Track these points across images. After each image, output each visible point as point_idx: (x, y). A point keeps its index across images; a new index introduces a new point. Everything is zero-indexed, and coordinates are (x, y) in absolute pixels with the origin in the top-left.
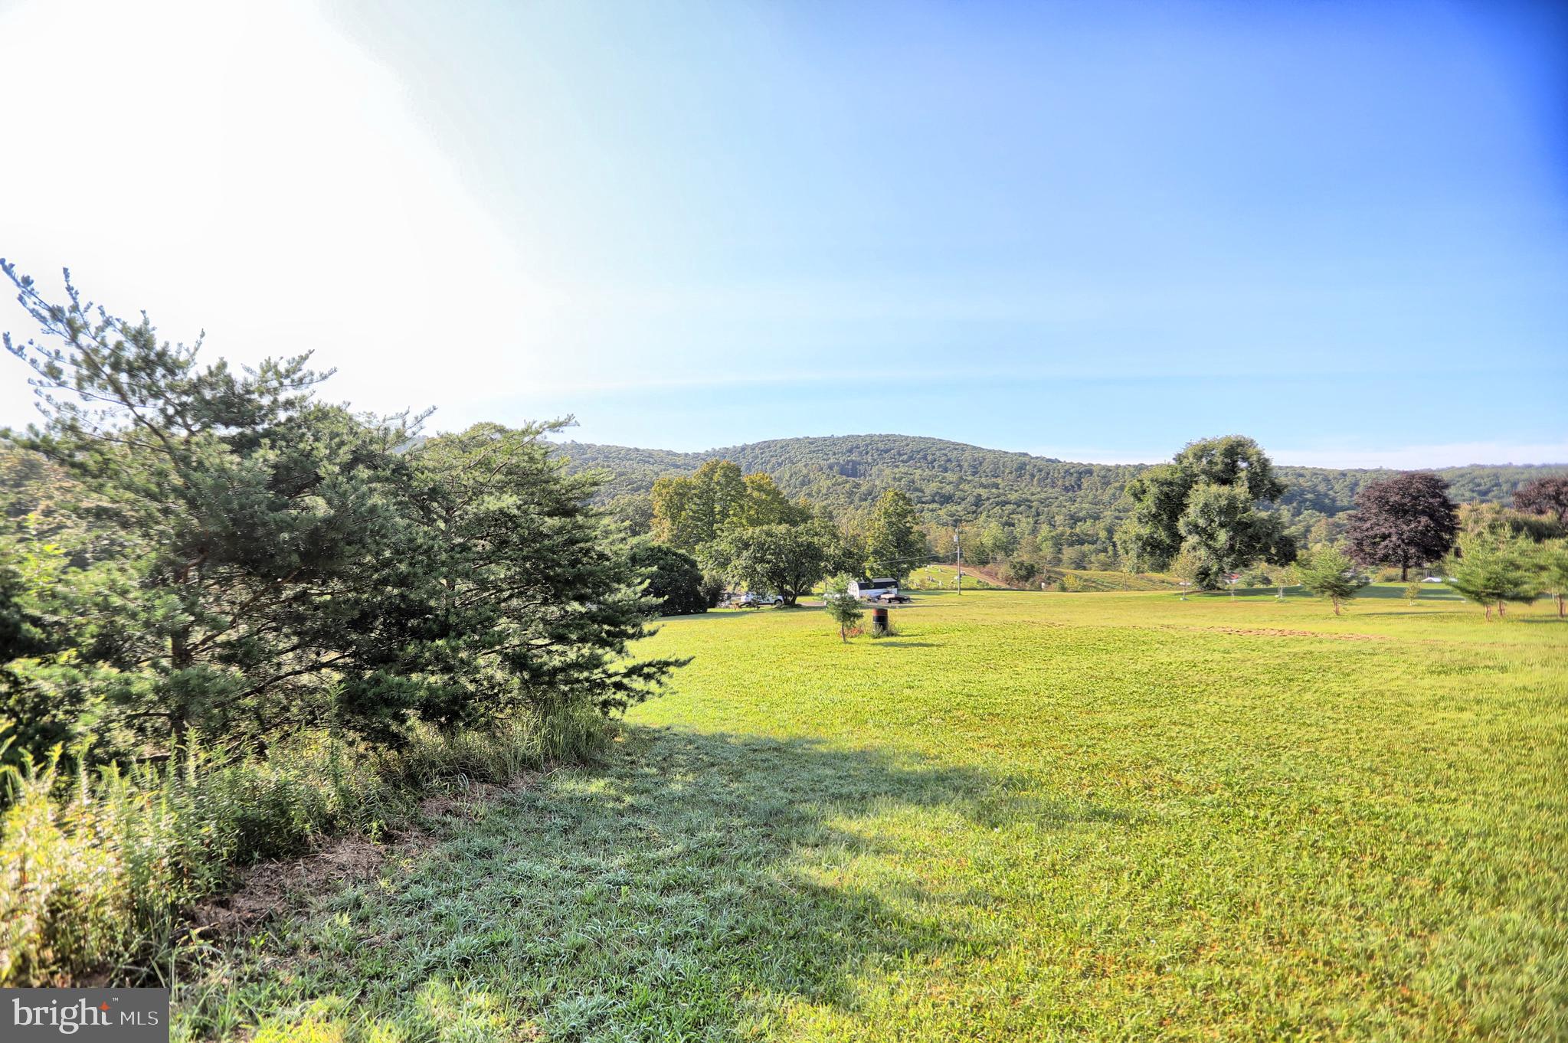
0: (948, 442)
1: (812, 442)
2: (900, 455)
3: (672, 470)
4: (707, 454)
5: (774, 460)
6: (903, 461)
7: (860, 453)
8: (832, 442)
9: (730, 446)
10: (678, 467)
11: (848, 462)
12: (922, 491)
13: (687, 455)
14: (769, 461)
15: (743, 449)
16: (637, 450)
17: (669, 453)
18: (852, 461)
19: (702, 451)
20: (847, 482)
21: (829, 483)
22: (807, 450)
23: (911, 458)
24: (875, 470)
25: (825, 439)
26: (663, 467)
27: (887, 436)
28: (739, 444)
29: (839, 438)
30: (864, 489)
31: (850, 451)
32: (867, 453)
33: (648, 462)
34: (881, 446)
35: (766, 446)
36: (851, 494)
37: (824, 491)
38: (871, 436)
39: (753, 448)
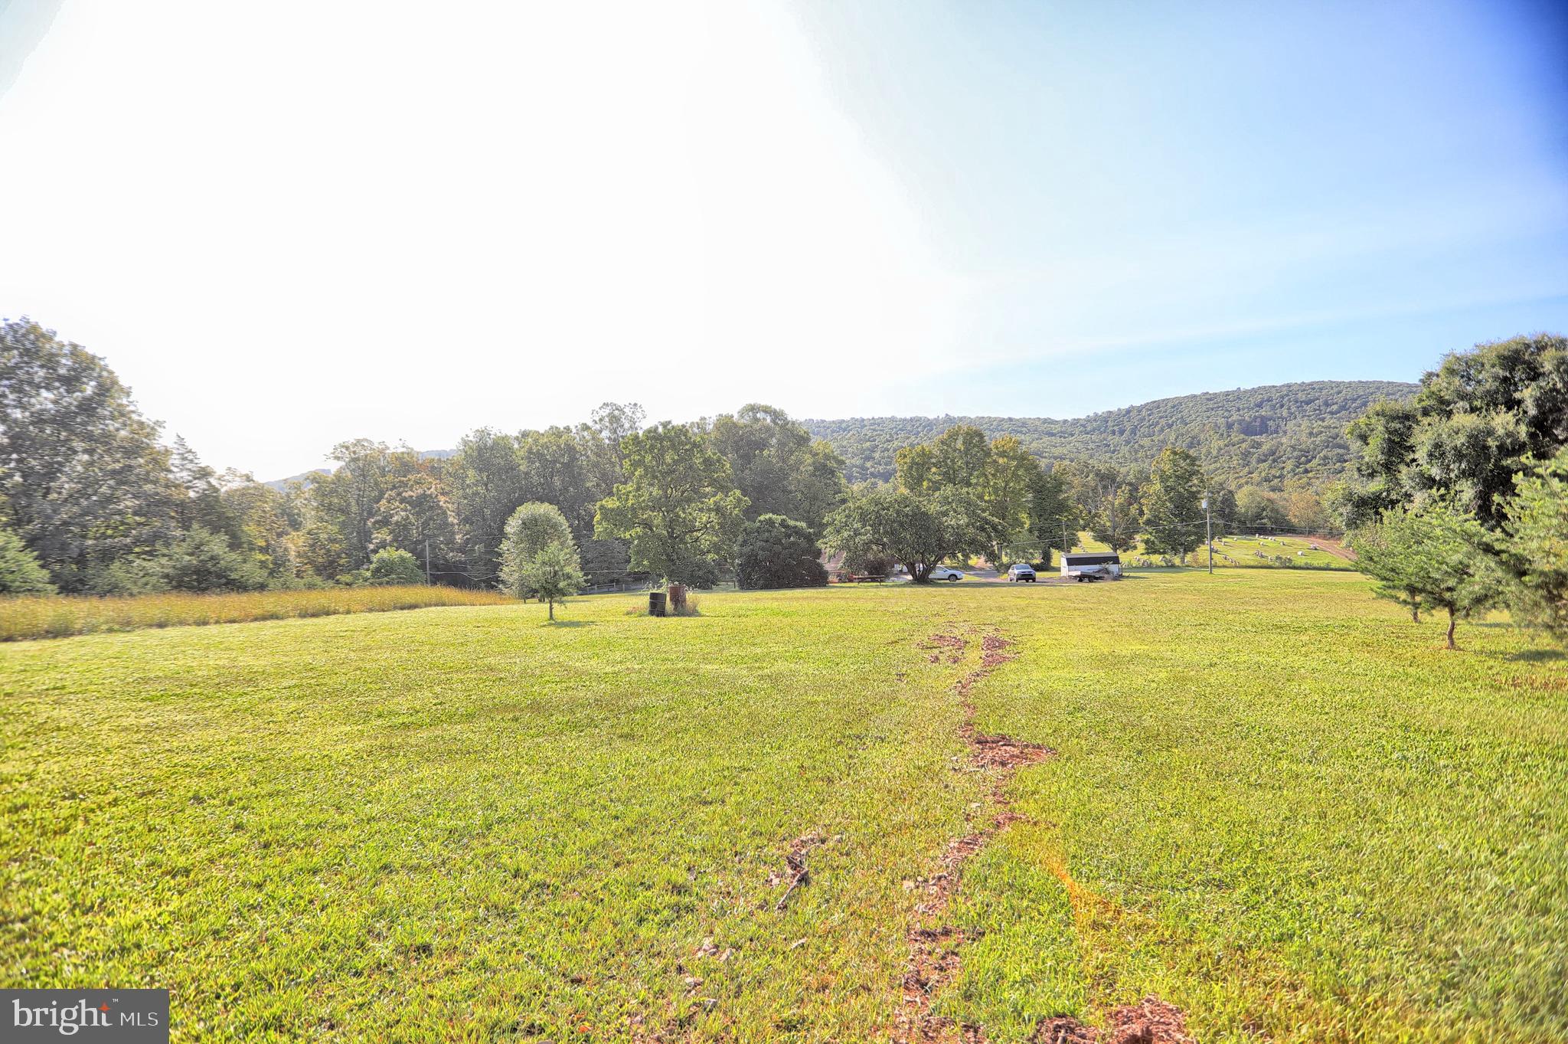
0: (1400, 385)
1: (1209, 398)
2: (1327, 404)
3: (1046, 439)
4: (1088, 420)
5: (1163, 422)
6: (1332, 413)
7: (1273, 408)
8: (1238, 395)
9: (1114, 409)
10: (1053, 435)
11: (1256, 418)
12: (1347, 448)
13: (1065, 421)
14: (1158, 423)
15: (1128, 411)
16: (1010, 419)
17: (1046, 421)
18: (1262, 417)
19: (1083, 416)
20: (1244, 441)
21: (1221, 443)
22: (1204, 409)
23: (1343, 408)
24: (1291, 424)
25: (1227, 394)
26: (1036, 436)
27: (1311, 384)
28: (1125, 406)
29: (1246, 392)
30: (1265, 448)
31: (1260, 405)
32: (1282, 406)
33: (1021, 432)
34: (1302, 396)
35: (1156, 405)
36: (1246, 455)
37: (1215, 453)
38: (1289, 386)
39: (1139, 409)
